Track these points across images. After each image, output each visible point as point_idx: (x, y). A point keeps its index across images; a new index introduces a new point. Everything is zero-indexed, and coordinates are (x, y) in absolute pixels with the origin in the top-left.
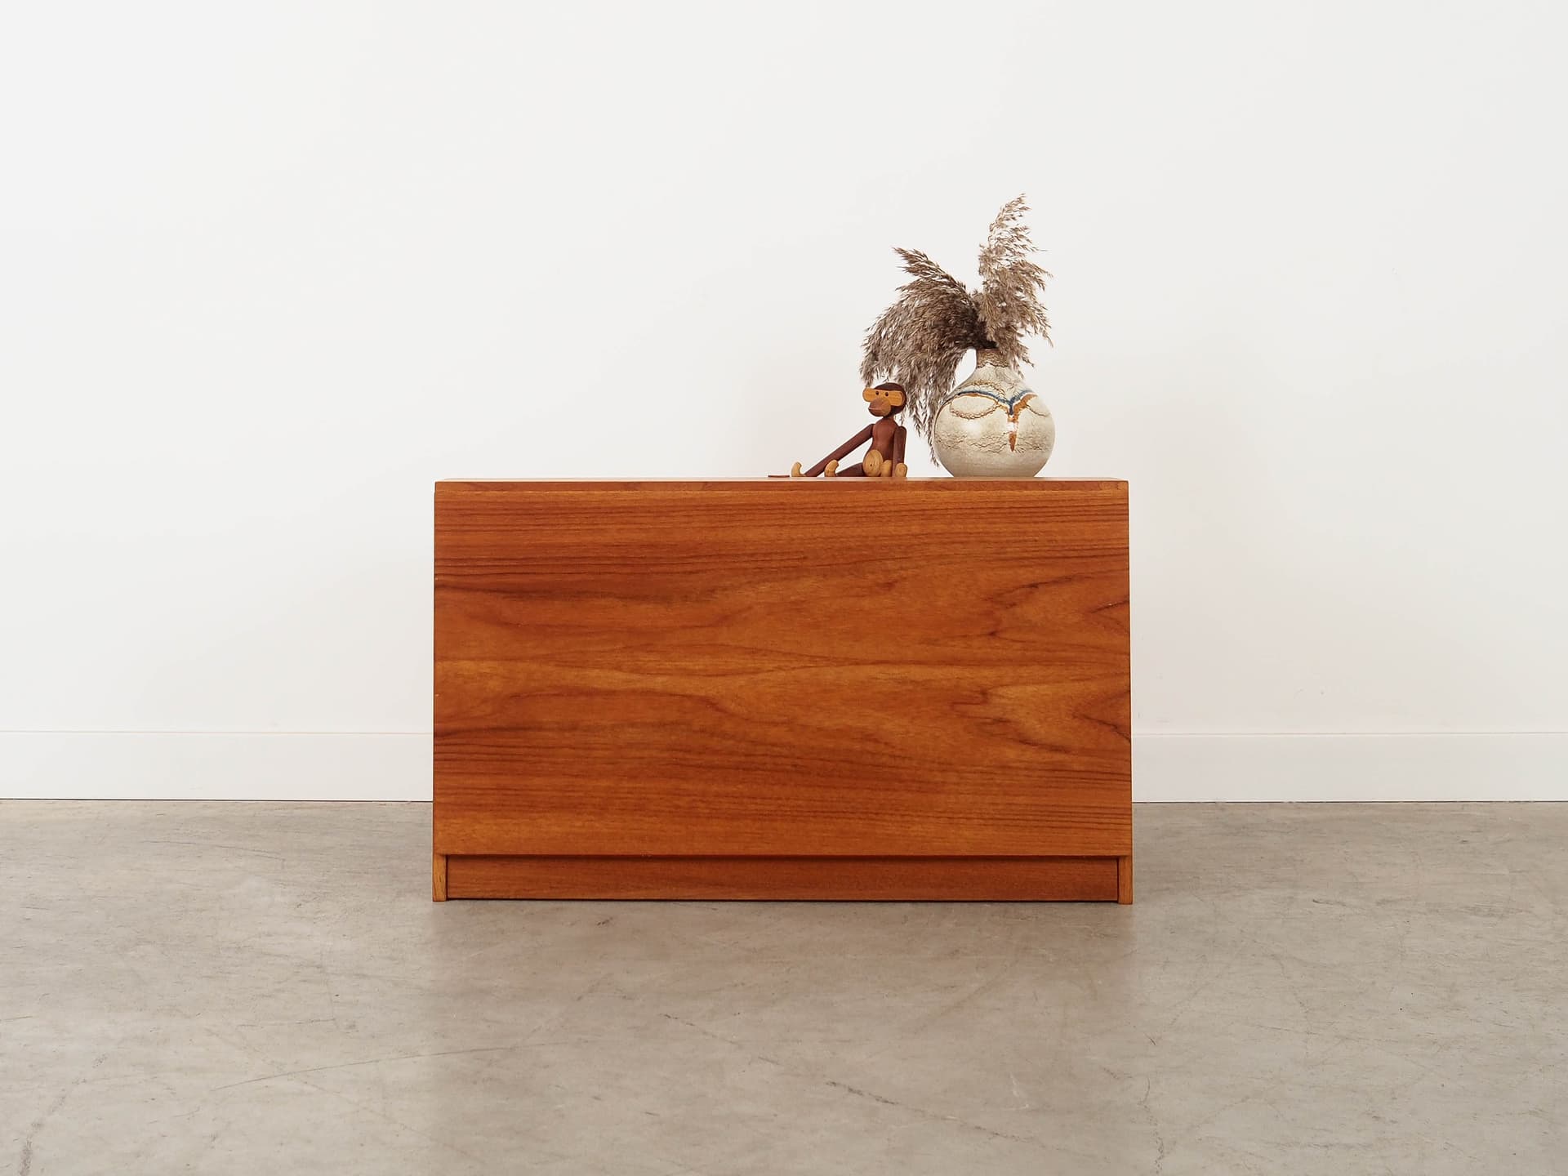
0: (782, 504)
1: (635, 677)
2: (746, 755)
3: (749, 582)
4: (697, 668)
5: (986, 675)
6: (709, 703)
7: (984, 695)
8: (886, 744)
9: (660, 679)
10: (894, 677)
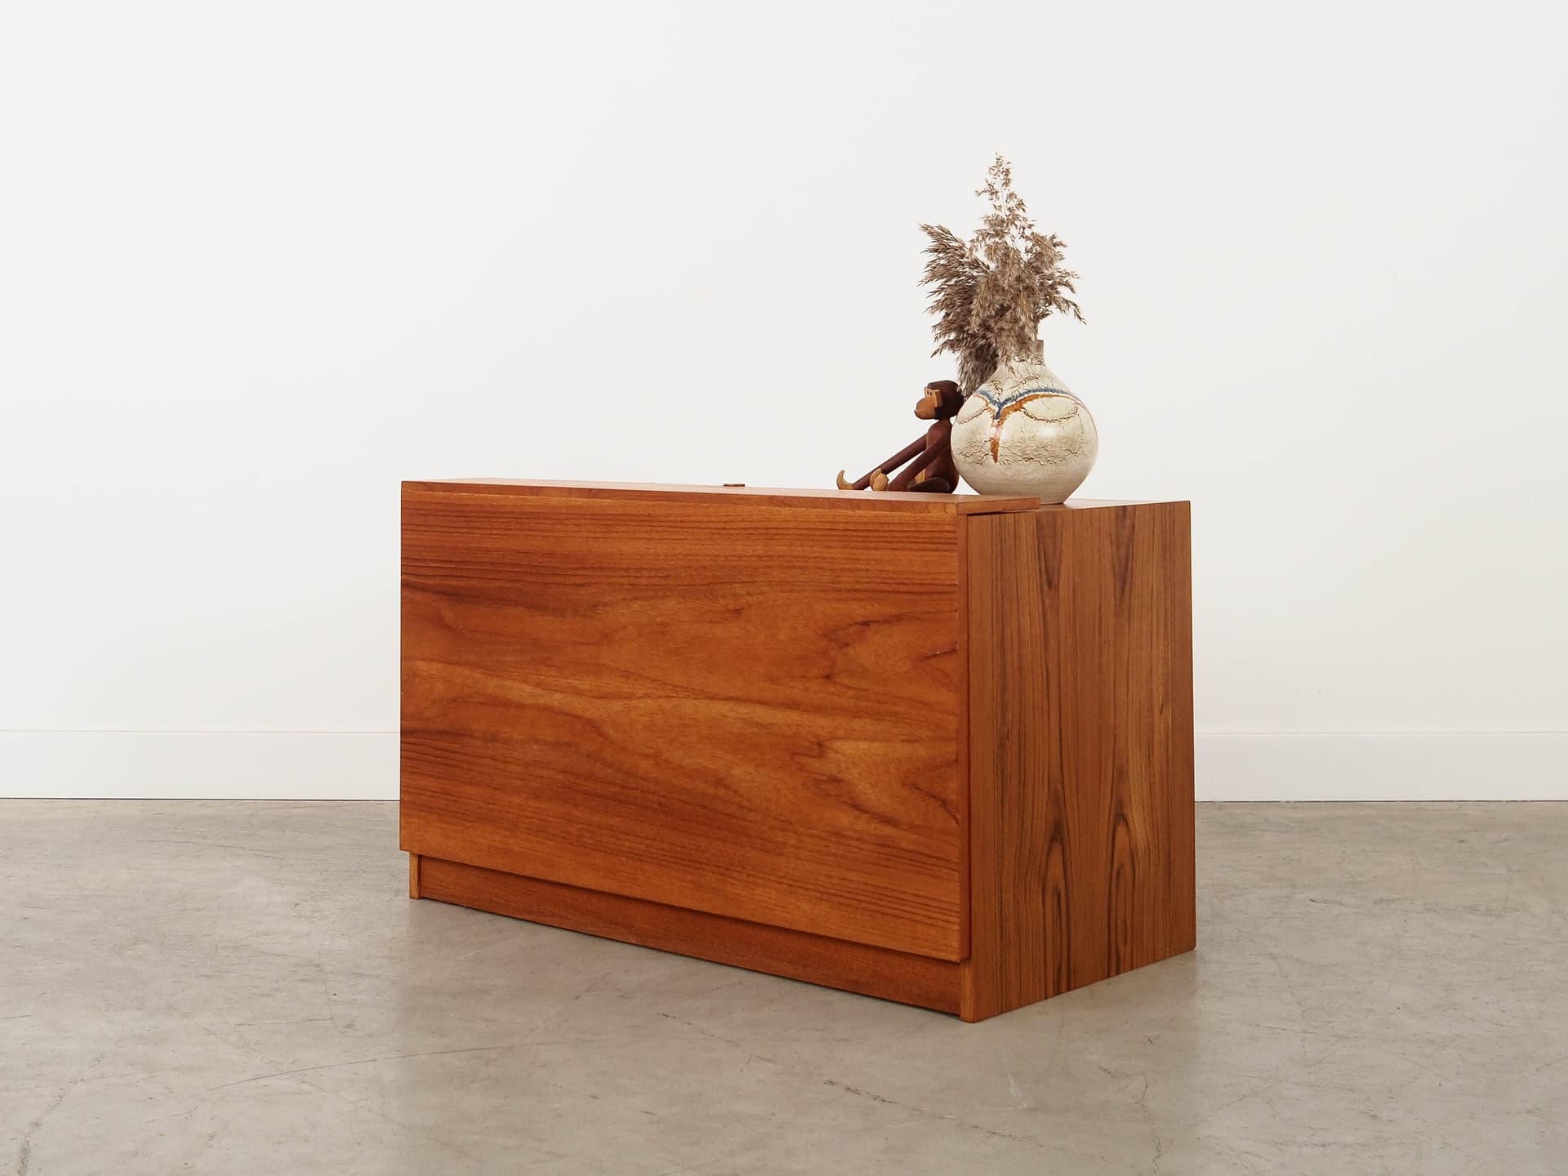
0: (650, 515)
1: (539, 691)
2: (622, 787)
3: (624, 599)
4: (584, 687)
5: (822, 724)
6: (593, 726)
7: (820, 747)
8: (735, 791)
9: (558, 696)
10: (742, 717)
